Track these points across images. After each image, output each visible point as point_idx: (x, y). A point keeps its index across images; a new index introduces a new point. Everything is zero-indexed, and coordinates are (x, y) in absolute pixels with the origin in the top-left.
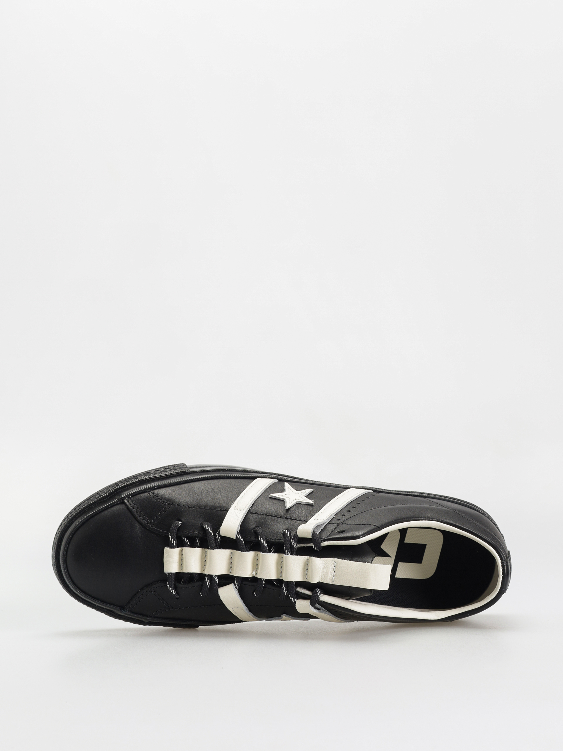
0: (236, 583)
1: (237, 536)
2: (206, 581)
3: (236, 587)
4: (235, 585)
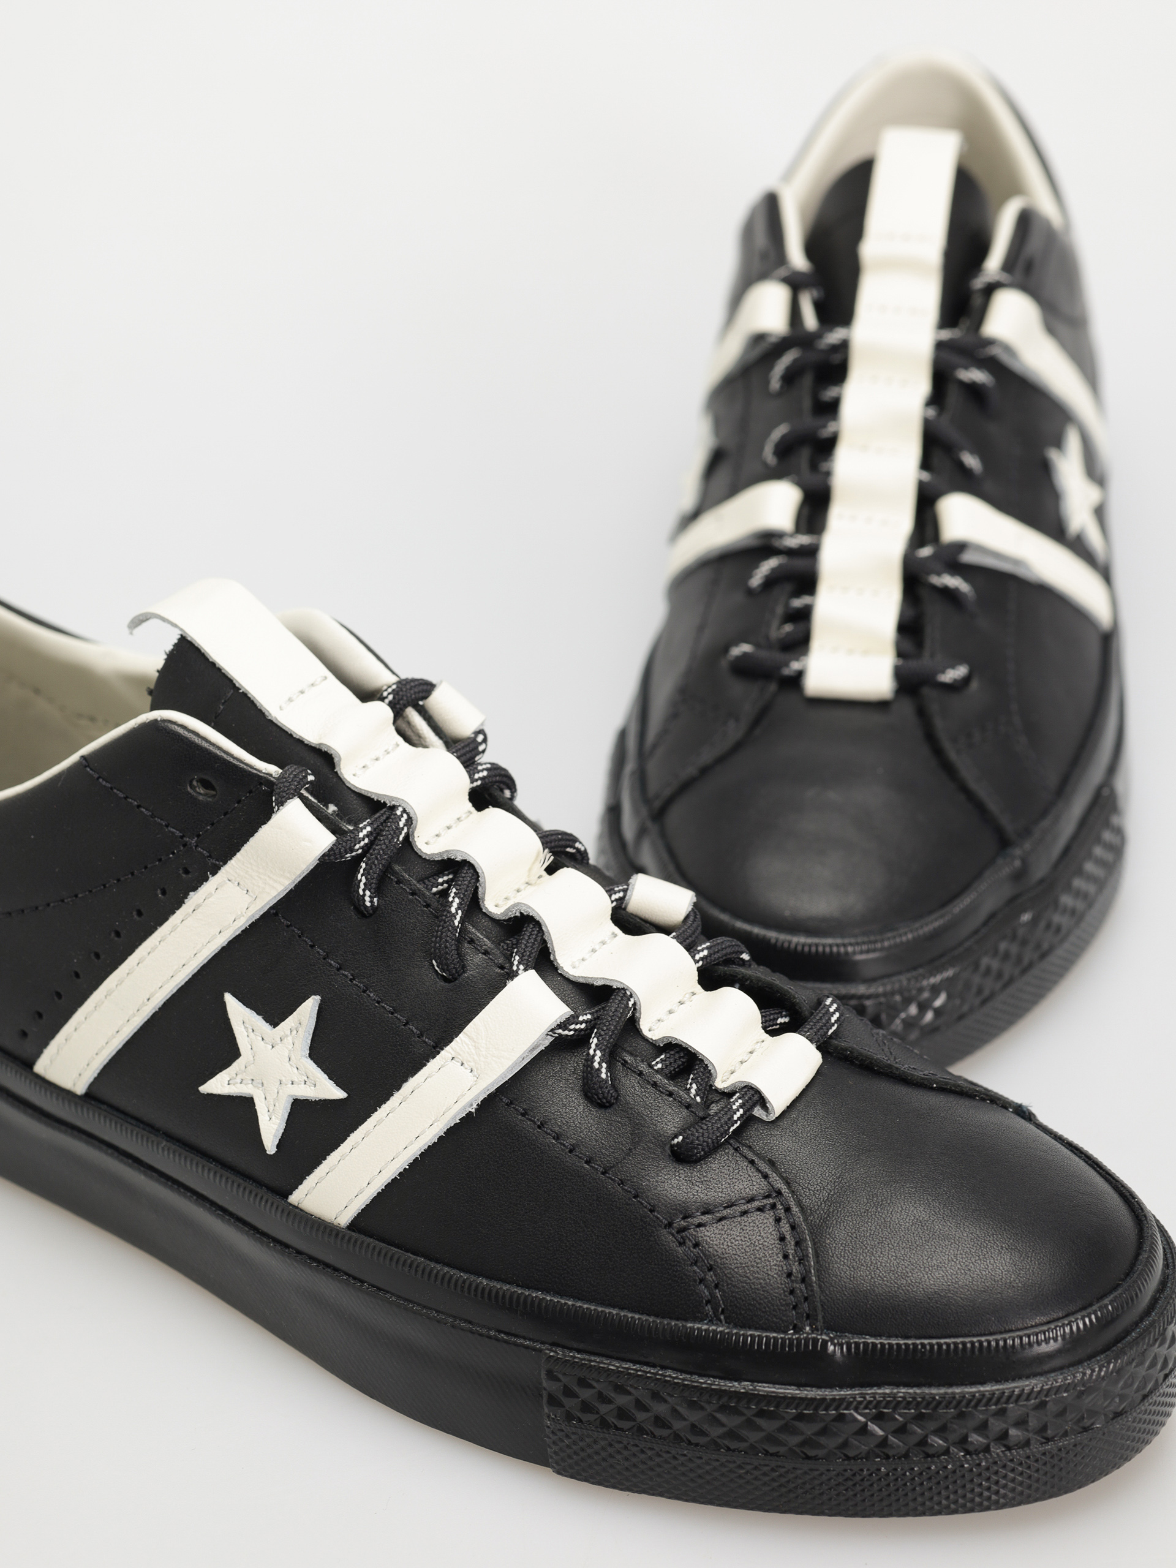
1: (521, 970)
4: (624, 896)
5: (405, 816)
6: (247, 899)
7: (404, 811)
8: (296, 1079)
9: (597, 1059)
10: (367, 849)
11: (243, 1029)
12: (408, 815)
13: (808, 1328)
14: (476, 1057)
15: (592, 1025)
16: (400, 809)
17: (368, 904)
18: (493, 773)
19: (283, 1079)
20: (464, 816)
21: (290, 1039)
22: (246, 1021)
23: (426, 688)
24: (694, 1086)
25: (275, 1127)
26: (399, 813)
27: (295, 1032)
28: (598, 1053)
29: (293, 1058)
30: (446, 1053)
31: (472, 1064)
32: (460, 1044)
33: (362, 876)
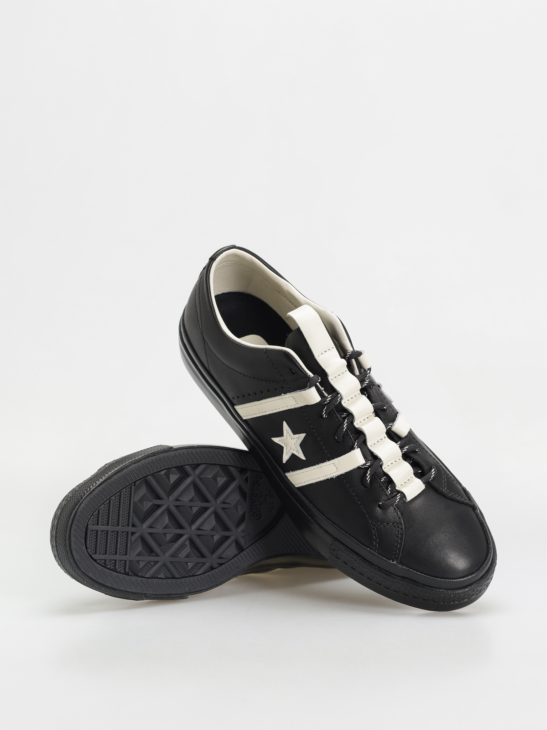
0: (390, 426)
1: (357, 448)
2: (406, 450)
3: (392, 424)
4: (392, 426)
5: (340, 397)
6: (295, 403)
7: (340, 396)
8: (295, 450)
9: (368, 477)
10: (328, 403)
11: (286, 431)
12: (341, 397)
13: (395, 562)
14: (338, 466)
15: (369, 467)
16: (340, 395)
17: (324, 417)
18: (369, 382)
19: (292, 448)
20: (357, 395)
21: (296, 439)
22: (287, 430)
23: (360, 354)
24: (390, 488)
25: (287, 458)
26: (339, 396)
27: (297, 439)
28: (369, 476)
29: (295, 444)
30: (332, 461)
31: (337, 467)
32: (336, 461)
33: (325, 410)
